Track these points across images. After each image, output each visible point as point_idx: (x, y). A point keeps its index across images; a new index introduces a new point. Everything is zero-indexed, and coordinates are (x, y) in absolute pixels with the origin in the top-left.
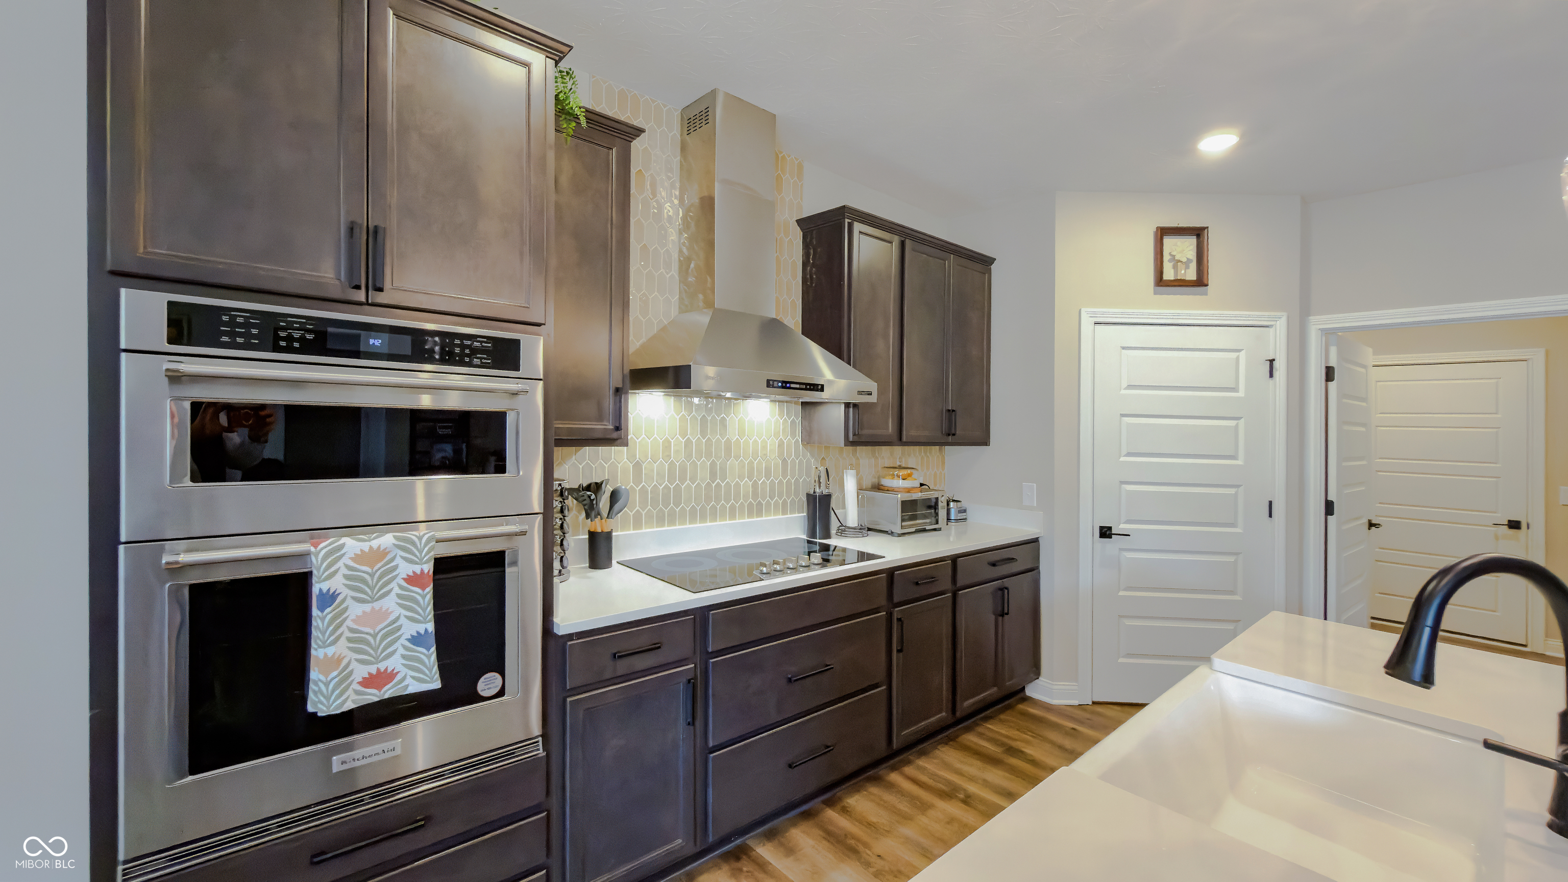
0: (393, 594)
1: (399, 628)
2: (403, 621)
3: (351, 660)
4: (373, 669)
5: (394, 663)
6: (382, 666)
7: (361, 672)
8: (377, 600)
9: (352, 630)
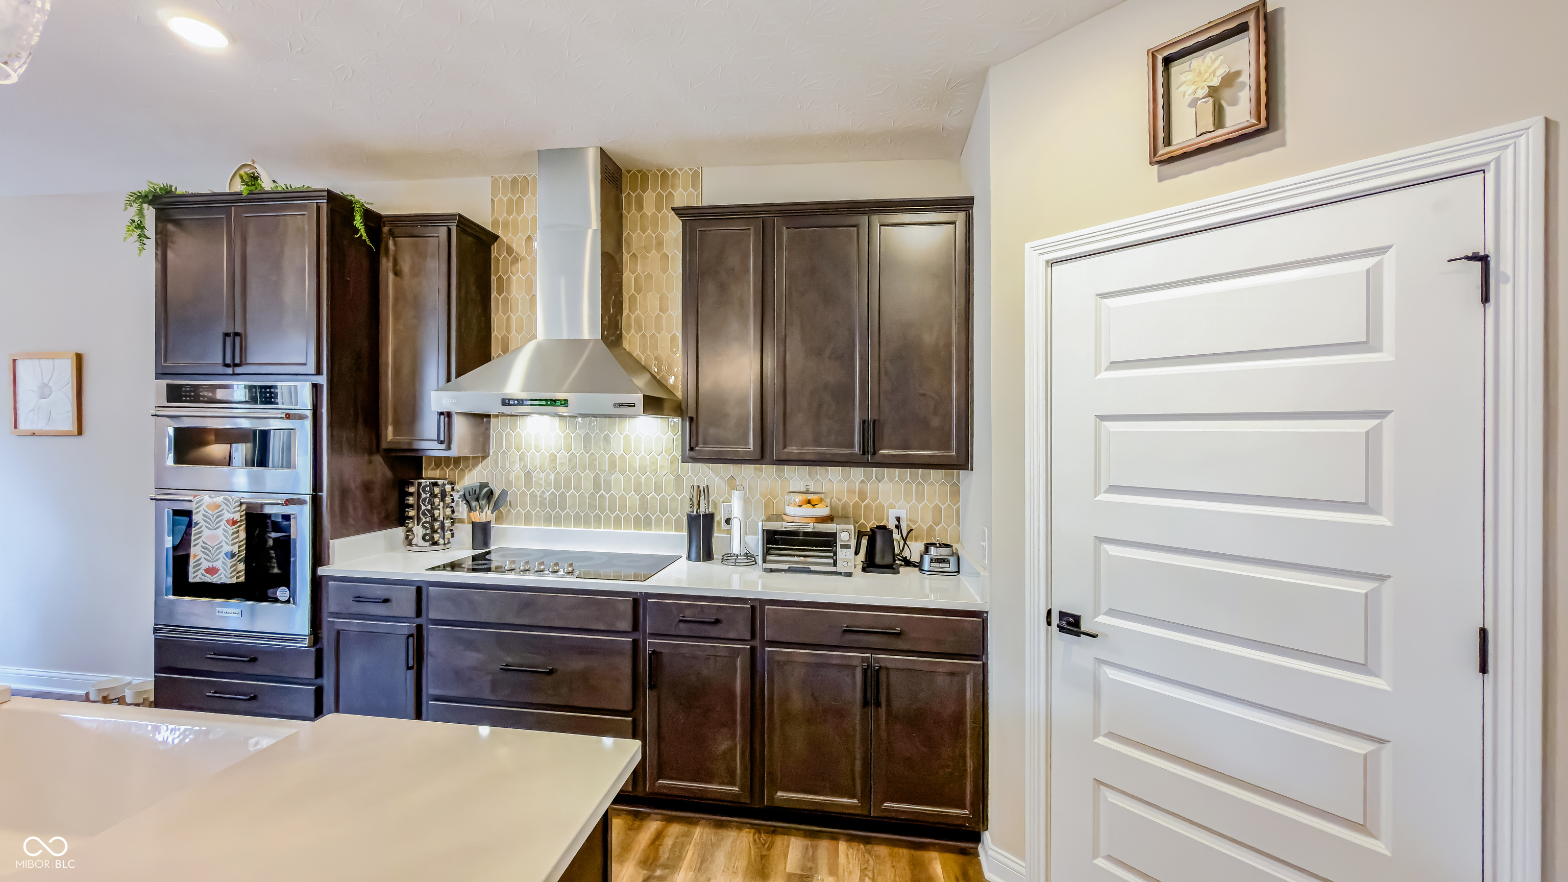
0: (221, 528)
1: (222, 547)
2: (224, 543)
3: (201, 558)
4: (210, 565)
5: (218, 564)
6: (215, 564)
7: (205, 565)
8: (215, 529)
9: (204, 543)
